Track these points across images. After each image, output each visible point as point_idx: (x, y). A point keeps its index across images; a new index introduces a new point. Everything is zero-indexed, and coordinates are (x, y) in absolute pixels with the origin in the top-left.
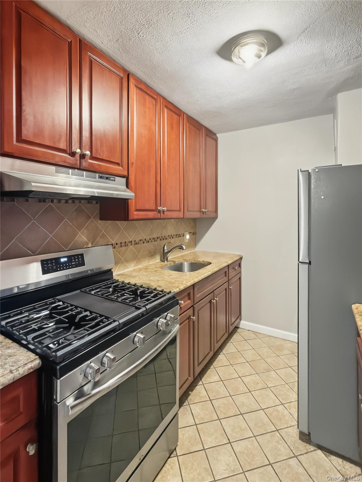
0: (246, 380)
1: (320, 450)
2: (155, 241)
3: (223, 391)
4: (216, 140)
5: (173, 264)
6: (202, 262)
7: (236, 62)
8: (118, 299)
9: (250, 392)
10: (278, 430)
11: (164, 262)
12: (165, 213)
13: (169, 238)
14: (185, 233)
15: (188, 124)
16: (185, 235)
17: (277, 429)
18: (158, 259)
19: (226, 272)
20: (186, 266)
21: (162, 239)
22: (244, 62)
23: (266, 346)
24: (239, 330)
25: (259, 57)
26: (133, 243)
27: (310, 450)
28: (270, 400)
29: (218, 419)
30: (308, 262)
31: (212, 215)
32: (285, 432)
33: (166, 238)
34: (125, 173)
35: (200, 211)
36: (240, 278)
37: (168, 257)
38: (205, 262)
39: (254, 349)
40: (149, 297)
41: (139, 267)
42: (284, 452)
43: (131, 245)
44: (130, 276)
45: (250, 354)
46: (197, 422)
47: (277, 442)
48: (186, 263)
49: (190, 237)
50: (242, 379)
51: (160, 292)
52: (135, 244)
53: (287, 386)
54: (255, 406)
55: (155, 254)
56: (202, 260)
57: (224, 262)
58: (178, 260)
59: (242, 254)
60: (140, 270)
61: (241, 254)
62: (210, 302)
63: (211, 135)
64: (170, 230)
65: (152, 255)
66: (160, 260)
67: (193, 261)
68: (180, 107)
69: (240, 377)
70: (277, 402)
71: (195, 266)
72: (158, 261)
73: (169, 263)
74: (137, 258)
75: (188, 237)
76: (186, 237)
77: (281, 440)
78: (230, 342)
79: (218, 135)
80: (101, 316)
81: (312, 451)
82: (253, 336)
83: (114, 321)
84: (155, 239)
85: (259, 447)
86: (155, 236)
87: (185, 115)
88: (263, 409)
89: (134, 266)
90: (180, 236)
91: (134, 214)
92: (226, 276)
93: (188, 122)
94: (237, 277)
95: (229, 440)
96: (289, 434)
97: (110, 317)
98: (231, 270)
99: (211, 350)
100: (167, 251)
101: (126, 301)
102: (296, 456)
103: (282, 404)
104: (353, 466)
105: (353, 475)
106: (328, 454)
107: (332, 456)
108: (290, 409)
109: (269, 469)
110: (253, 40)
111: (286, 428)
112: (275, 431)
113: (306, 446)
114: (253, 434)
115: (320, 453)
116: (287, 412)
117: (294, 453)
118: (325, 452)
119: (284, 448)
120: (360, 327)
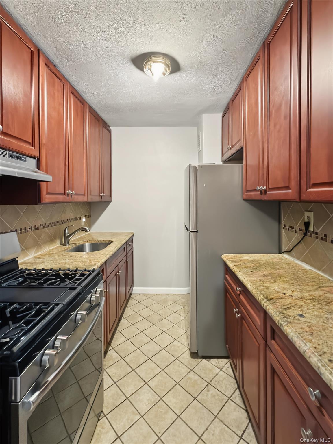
0: (147, 332)
1: (204, 359)
2: (54, 226)
3: (132, 348)
4: (110, 132)
5: (74, 246)
6: (103, 242)
7: (146, 73)
8: (44, 285)
9: (152, 340)
10: (177, 359)
11: (66, 245)
12: (73, 196)
13: (68, 221)
14: (82, 216)
15: (89, 113)
16: (81, 219)
18: (58, 244)
19: (125, 248)
20: (87, 246)
21: (61, 223)
22: (153, 74)
23: (155, 302)
24: (132, 296)
25: (164, 74)
26: (33, 228)
27: (198, 362)
28: (166, 340)
29: (132, 370)
30: (196, 230)
31: (108, 199)
33: (65, 222)
34: (36, 154)
35: (100, 195)
36: (133, 252)
37: (70, 240)
38: (105, 241)
39: (147, 307)
40: (76, 277)
41: (40, 253)
42: (184, 370)
43: (31, 231)
44: (36, 263)
45: (145, 313)
46: (115, 380)
47: (179, 366)
48: (87, 244)
49: (86, 220)
50: (144, 333)
51: (83, 271)
52: (35, 230)
53: (176, 326)
54: (158, 349)
55: (55, 239)
56: (103, 240)
57: (124, 239)
58: (79, 242)
59: (134, 232)
60: (43, 256)
61: (132, 232)
62: (116, 275)
63: (106, 126)
64: (69, 214)
65: (52, 240)
66: (59, 244)
67: (93, 242)
68: (83, 95)
69: (142, 332)
70: (173, 340)
71: (96, 247)
72: (58, 245)
73: (71, 246)
74: (37, 244)
75: (84, 220)
76: (82, 220)
77: (180, 364)
78: (127, 307)
79: (111, 128)
80: (37, 304)
81: (200, 362)
82: (144, 298)
83: (57, 305)
84: (55, 223)
85: (168, 376)
86: (54, 220)
87: (87, 104)
88: (164, 349)
89: (35, 253)
90: (77, 220)
91: (46, 198)
92: (124, 251)
93: (90, 112)
94: (131, 252)
95: (145, 381)
96: (184, 358)
97: (49, 302)
98: (128, 246)
99: (117, 317)
100: (68, 234)
101: (55, 285)
102: (191, 370)
103: (176, 340)
104: (223, 360)
105: (223, 365)
106: (209, 359)
107: (211, 360)
108: (181, 341)
109: (177, 387)
110: (162, 60)
111: (181, 355)
112: (176, 360)
113: (196, 361)
114: (161, 369)
115: (204, 361)
116: (179, 344)
117: (190, 369)
118: (207, 359)
119: (183, 368)
120: (232, 267)
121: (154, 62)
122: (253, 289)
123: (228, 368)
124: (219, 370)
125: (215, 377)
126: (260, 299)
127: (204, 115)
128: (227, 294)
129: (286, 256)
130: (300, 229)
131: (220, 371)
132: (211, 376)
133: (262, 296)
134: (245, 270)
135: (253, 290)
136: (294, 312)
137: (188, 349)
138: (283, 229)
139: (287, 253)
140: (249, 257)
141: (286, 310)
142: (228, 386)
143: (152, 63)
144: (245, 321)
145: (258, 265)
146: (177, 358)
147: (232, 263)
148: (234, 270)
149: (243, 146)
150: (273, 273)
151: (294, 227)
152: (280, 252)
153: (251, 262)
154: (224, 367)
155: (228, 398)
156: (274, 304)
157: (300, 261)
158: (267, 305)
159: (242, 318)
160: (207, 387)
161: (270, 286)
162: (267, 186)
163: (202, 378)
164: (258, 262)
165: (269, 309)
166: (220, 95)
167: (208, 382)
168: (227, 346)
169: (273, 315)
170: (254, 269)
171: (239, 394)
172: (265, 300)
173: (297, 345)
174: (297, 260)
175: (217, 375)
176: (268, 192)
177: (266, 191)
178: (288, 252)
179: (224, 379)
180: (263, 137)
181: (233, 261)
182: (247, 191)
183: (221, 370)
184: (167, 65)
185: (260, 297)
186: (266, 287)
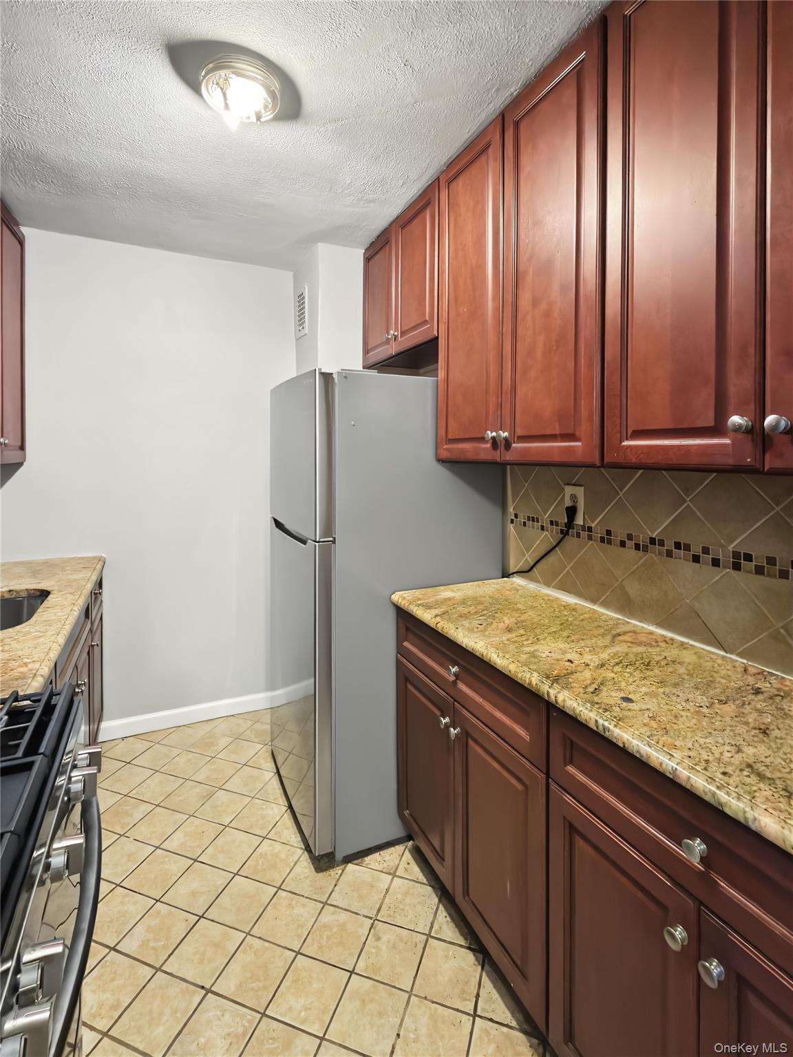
0: (171, 845)
1: (349, 864)
4: (22, 243)
9: (195, 860)
10: (279, 888)
17: (277, 888)
19: (88, 606)
23: (180, 751)
25: (259, 117)
27: (337, 876)
28: (238, 846)
29: (154, 971)
32: (292, 879)
39: (157, 771)
42: (307, 911)
45: (154, 788)
47: (289, 906)
50: (166, 848)
53: (257, 801)
54: (220, 879)
59: (103, 555)
69: (157, 848)
77: (292, 900)
81: (341, 874)
82: (140, 746)
85: (267, 945)
88: (237, 874)
92: (88, 616)
94: (98, 618)
95: (203, 987)
96: (298, 878)
98: (93, 599)
102: (325, 903)
103: (264, 838)
104: (392, 850)
105: (397, 862)
106: (360, 860)
107: (366, 859)
108: (280, 837)
109: (299, 965)
110: (260, 75)
111: (289, 873)
112: (277, 892)
113: (330, 875)
114: (243, 932)
115: (350, 867)
116: (278, 846)
117: (320, 902)
118: (355, 862)
119: (304, 906)
120: (433, 620)
121: (238, 74)
122: (510, 663)
123: (408, 864)
124: (391, 877)
125: (385, 897)
126: (534, 683)
127: (319, 244)
128: (410, 686)
129: (518, 581)
130: (552, 523)
131: (393, 878)
132: (376, 898)
133: (535, 674)
134: (466, 623)
135: (508, 665)
136: (610, 696)
137: (303, 853)
138: (512, 521)
139: (519, 574)
140: (453, 591)
141: (597, 695)
142: (419, 907)
143: (233, 76)
144: (475, 741)
145: (481, 607)
146: (278, 886)
147: (428, 611)
148: (439, 628)
149: (437, 338)
150: (522, 622)
151: (537, 518)
152: (506, 574)
153: (463, 602)
154: (399, 865)
155: (425, 937)
156: (567, 687)
157: (553, 589)
158: (556, 692)
159: (466, 735)
160: (372, 930)
161: (535, 651)
162: (513, 431)
163: (356, 913)
164: (477, 601)
165: (564, 701)
166: (372, 205)
167: (371, 918)
168: (406, 812)
169: (578, 711)
170: (481, 618)
171: (446, 917)
172: (548, 683)
173: (654, 763)
174: (544, 587)
175: (387, 890)
176: (513, 445)
177: (508, 443)
178: (524, 572)
179: (406, 894)
180: (500, 323)
181: (428, 607)
182: (449, 440)
183: (394, 875)
184: (272, 94)
185: (531, 678)
186: (529, 653)
